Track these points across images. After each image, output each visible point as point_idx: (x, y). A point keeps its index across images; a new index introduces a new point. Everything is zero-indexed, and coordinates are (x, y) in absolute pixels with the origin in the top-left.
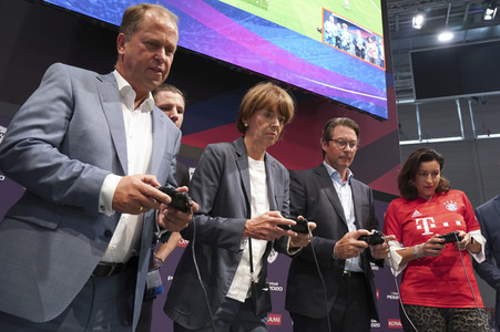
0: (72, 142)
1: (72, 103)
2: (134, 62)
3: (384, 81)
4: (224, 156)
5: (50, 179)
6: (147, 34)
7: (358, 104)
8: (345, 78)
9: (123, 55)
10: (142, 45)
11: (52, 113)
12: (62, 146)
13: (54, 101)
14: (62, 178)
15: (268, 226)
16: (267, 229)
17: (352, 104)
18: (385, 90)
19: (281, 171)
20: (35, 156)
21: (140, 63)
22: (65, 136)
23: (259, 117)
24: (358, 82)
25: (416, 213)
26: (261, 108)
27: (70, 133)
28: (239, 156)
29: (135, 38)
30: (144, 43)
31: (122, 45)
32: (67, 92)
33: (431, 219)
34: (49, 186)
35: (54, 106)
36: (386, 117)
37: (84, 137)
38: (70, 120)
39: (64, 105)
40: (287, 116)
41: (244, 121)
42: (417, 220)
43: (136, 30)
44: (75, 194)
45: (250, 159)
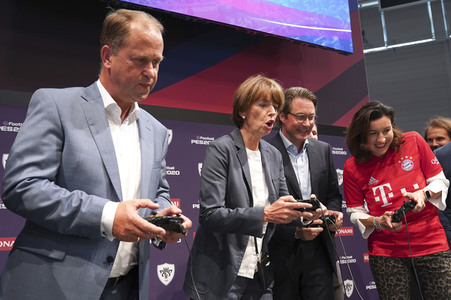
0: (67, 173)
1: (61, 133)
2: (123, 79)
3: (348, 10)
4: (228, 152)
5: (53, 216)
6: (135, 51)
7: (321, 41)
8: (305, 14)
9: (109, 70)
10: (130, 62)
11: (45, 148)
12: (58, 179)
13: (45, 135)
14: (64, 214)
15: (286, 211)
16: (286, 214)
17: (315, 41)
18: (349, 20)
19: (274, 154)
20: (35, 196)
21: (129, 80)
22: (59, 170)
23: (256, 108)
24: (320, 16)
25: (373, 180)
26: (257, 99)
27: (64, 165)
28: (238, 149)
29: (122, 53)
30: (132, 59)
31: (107, 58)
32: (56, 124)
33: (388, 185)
34: (55, 223)
35: (45, 141)
36: (351, 50)
37: (79, 169)
38: (62, 151)
39: (54, 138)
40: (279, 103)
41: (240, 114)
42: (374, 189)
43: (121, 45)
44: (79, 227)
45: (248, 150)
